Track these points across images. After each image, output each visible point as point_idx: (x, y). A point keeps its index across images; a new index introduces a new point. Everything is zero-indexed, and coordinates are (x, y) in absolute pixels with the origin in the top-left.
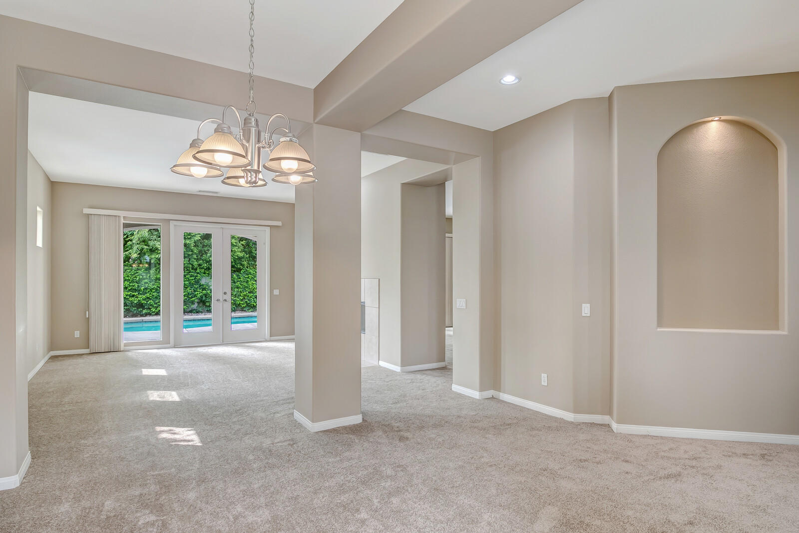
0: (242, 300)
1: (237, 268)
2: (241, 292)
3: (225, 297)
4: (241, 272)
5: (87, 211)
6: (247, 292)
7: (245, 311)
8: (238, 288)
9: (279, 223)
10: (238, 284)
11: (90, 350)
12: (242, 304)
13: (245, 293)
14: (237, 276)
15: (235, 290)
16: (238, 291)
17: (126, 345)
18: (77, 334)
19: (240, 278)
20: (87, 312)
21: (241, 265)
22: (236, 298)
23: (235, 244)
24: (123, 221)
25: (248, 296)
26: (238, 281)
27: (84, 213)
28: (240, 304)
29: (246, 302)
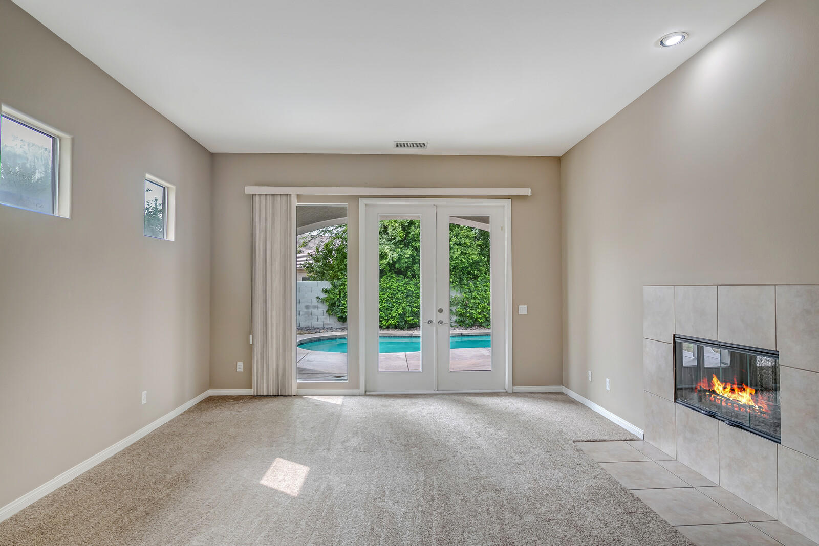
0: (480, 314)
1: (473, 274)
2: (479, 304)
3: (441, 317)
4: (479, 279)
5: (250, 190)
6: (486, 304)
7: (483, 326)
8: (475, 298)
9: (527, 192)
10: (475, 293)
11: (254, 392)
12: (480, 318)
13: (483, 305)
14: (474, 284)
15: (472, 301)
16: (475, 303)
17: (300, 386)
18: (240, 367)
19: (477, 287)
20: (251, 336)
21: (479, 270)
22: (473, 311)
23: (469, 244)
24: (295, 204)
25: (487, 309)
26: (475, 291)
27: (246, 193)
28: (477, 318)
29: (485, 315)
